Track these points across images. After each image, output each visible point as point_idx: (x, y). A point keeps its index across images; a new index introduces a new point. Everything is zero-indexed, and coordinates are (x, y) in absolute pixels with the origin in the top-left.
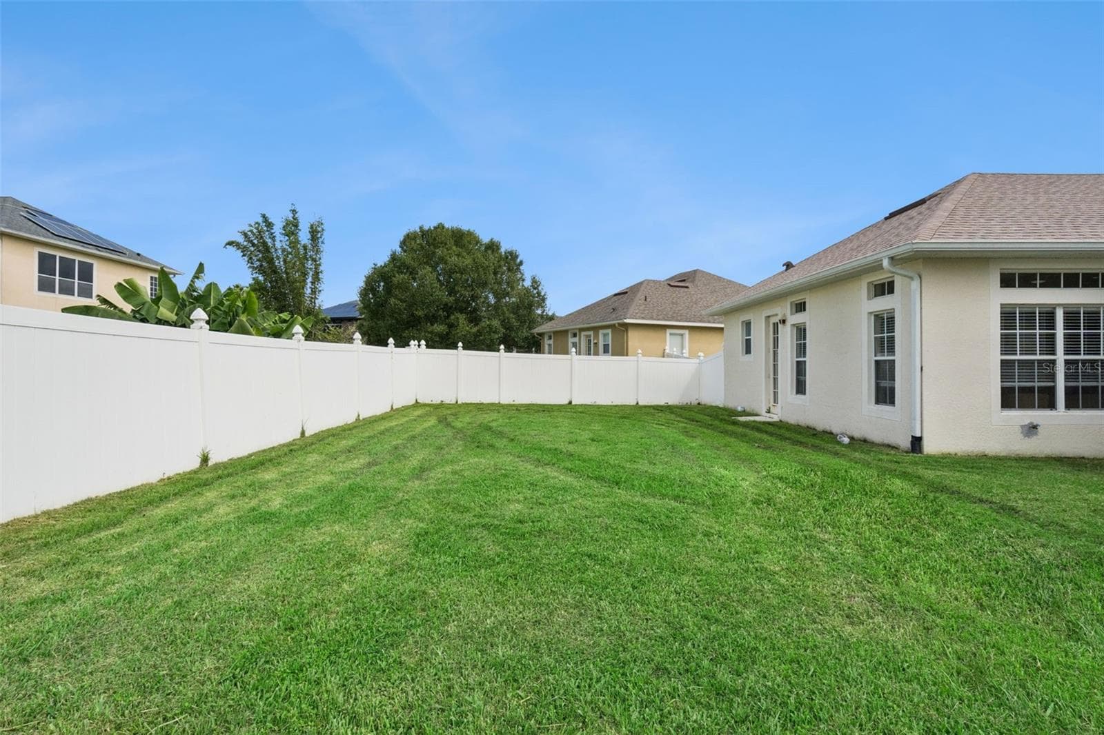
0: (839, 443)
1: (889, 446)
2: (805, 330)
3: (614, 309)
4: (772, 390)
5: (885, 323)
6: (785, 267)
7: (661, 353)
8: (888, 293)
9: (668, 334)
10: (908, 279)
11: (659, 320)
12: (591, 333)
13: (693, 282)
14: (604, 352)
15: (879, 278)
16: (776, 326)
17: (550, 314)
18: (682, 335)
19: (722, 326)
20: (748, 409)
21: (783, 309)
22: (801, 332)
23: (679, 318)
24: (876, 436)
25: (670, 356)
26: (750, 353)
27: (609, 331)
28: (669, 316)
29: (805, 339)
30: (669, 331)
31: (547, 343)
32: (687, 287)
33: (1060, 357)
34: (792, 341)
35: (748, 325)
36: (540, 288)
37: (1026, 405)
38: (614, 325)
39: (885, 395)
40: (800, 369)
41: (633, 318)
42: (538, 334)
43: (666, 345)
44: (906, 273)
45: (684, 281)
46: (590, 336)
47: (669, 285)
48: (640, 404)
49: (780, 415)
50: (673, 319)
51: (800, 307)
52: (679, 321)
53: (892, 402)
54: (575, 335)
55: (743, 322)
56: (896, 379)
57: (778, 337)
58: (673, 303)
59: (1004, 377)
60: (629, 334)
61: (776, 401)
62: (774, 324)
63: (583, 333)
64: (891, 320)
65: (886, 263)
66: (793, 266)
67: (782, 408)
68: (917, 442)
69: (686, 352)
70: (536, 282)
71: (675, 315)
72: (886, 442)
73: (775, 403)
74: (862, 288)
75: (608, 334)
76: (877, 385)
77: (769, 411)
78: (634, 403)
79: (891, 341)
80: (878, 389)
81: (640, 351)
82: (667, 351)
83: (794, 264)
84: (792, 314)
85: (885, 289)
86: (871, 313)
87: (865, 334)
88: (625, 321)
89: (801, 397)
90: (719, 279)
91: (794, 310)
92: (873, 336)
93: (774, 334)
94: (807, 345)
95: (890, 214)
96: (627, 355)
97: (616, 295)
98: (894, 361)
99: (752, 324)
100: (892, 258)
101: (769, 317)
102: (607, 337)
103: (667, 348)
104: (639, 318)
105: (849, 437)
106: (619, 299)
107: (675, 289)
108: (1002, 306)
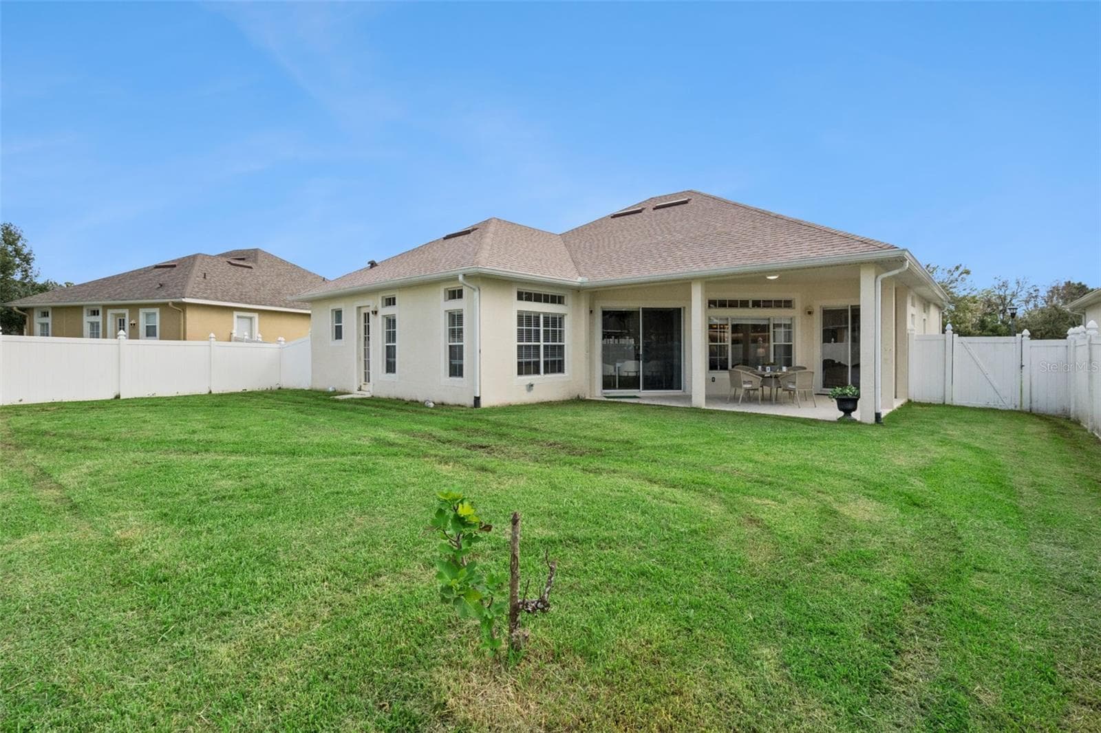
0: (427, 407)
1: (459, 405)
2: (394, 321)
3: (161, 285)
4: (363, 371)
5: (456, 319)
6: (370, 265)
7: (227, 336)
8: (458, 298)
9: (235, 317)
10: (472, 290)
11: (225, 301)
12: (126, 311)
13: (255, 261)
14: (148, 335)
15: (453, 286)
16: (367, 316)
17: (40, 281)
18: (251, 319)
19: (309, 312)
20: (339, 389)
21: (376, 302)
22: (391, 322)
23: (248, 301)
24: (450, 400)
25: (237, 340)
26: (341, 338)
27: (157, 310)
28: (236, 297)
29: (394, 327)
30: (236, 314)
31: (37, 321)
32: (250, 267)
33: (542, 343)
34: (383, 329)
35: (338, 314)
36: (19, 244)
37: (528, 373)
38: (166, 304)
39: (456, 370)
40: (390, 353)
41: (193, 298)
42: (19, 309)
43: (233, 328)
44: (472, 286)
45: (243, 259)
46: (124, 315)
47: (229, 263)
48: (213, 392)
49: (371, 392)
50: (241, 301)
51: (391, 302)
52: (249, 304)
53: (461, 375)
54: (95, 313)
55: (332, 310)
56: (464, 358)
57: (368, 326)
58: (238, 284)
59: (519, 356)
60: (188, 316)
61: (367, 379)
62: (365, 314)
63: (110, 312)
64: (460, 317)
65: (461, 278)
66: (376, 265)
67: (374, 385)
68: (477, 400)
69: (257, 335)
70: (10, 234)
71: (243, 297)
72: (457, 403)
73: (365, 381)
74: (441, 293)
75: (155, 314)
76: (450, 362)
77: (360, 389)
78: (206, 392)
79: (461, 331)
80: (451, 366)
81: (212, 335)
82: (234, 335)
83: (377, 262)
84: (383, 307)
85: (456, 294)
86: (446, 311)
87: (443, 325)
88: (184, 300)
89: (392, 375)
90: (282, 261)
91: (384, 304)
92: (448, 328)
93: (365, 322)
94: (397, 333)
95: (448, 236)
96: (185, 339)
97: (157, 267)
98: (462, 346)
99: (343, 313)
100: (464, 275)
101: (360, 307)
102: (151, 318)
103: (234, 331)
104: (201, 298)
105: (434, 403)
106: (165, 273)
107: (236, 268)
108: (519, 311)
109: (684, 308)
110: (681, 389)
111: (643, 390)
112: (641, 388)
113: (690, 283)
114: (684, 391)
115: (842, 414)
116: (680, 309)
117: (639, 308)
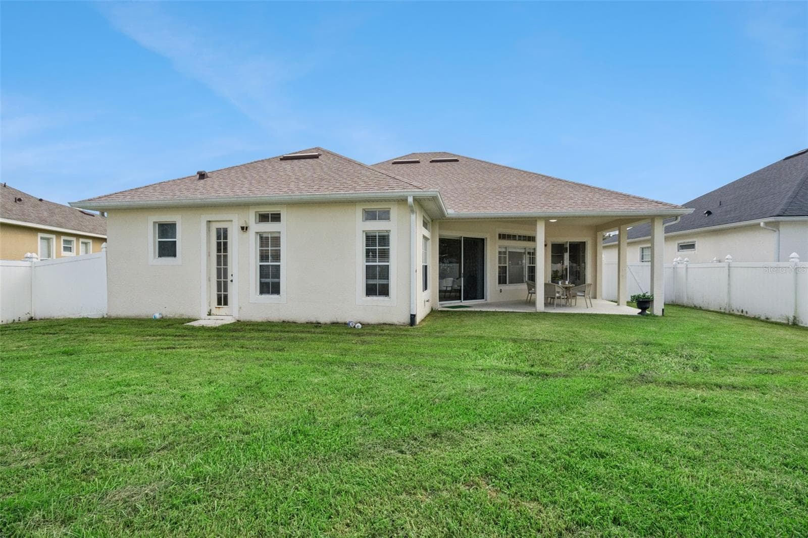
1: (385, 324)
2: (278, 238)
4: (213, 292)
5: (377, 240)
8: (379, 219)
15: (374, 207)
16: (222, 232)
20: (170, 316)
21: (243, 217)
22: (271, 240)
26: (175, 256)
30: (40, 235)
34: (256, 249)
35: (168, 228)
40: (269, 272)
44: (414, 209)
49: (236, 316)
51: (266, 217)
53: (384, 294)
55: (156, 223)
56: (391, 278)
57: (226, 242)
61: (221, 303)
62: (219, 230)
64: (385, 238)
65: (410, 199)
67: (237, 309)
68: (413, 318)
72: (382, 322)
73: (220, 305)
76: (366, 283)
77: (213, 315)
79: (385, 251)
80: (369, 285)
84: (257, 223)
85: (376, 215)
86: (363, 231)
87: (360, 246)
89: (272, 296)
91: (260, 220)
92: (364, 248)
93: (220, 239)
94: (281, 252)
98: (388, 265)
99: (176, 226)
101: (209, 221)
109: (486, 238)
110: (483, 299)
111: (464, 300)
112: (462, 299)
113: (536, 220)
114: (486, 300)
115: (640, 311)
116: (484, 239)
117: (461, 237)
